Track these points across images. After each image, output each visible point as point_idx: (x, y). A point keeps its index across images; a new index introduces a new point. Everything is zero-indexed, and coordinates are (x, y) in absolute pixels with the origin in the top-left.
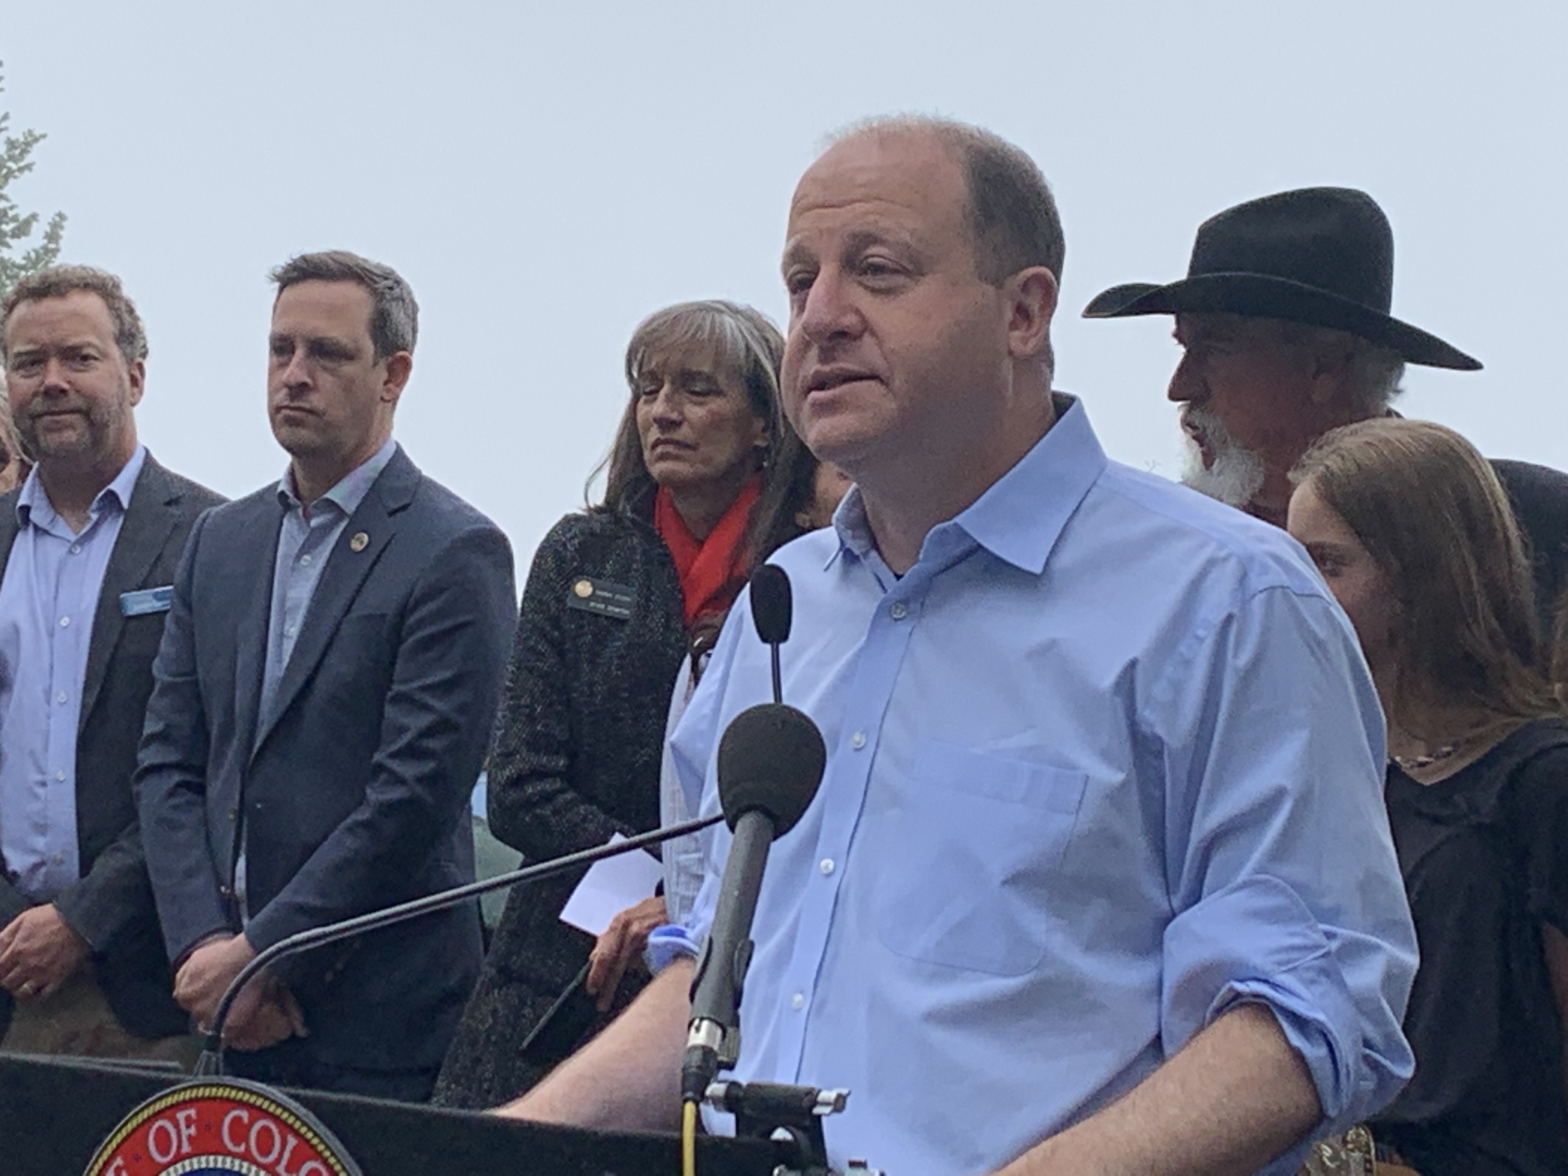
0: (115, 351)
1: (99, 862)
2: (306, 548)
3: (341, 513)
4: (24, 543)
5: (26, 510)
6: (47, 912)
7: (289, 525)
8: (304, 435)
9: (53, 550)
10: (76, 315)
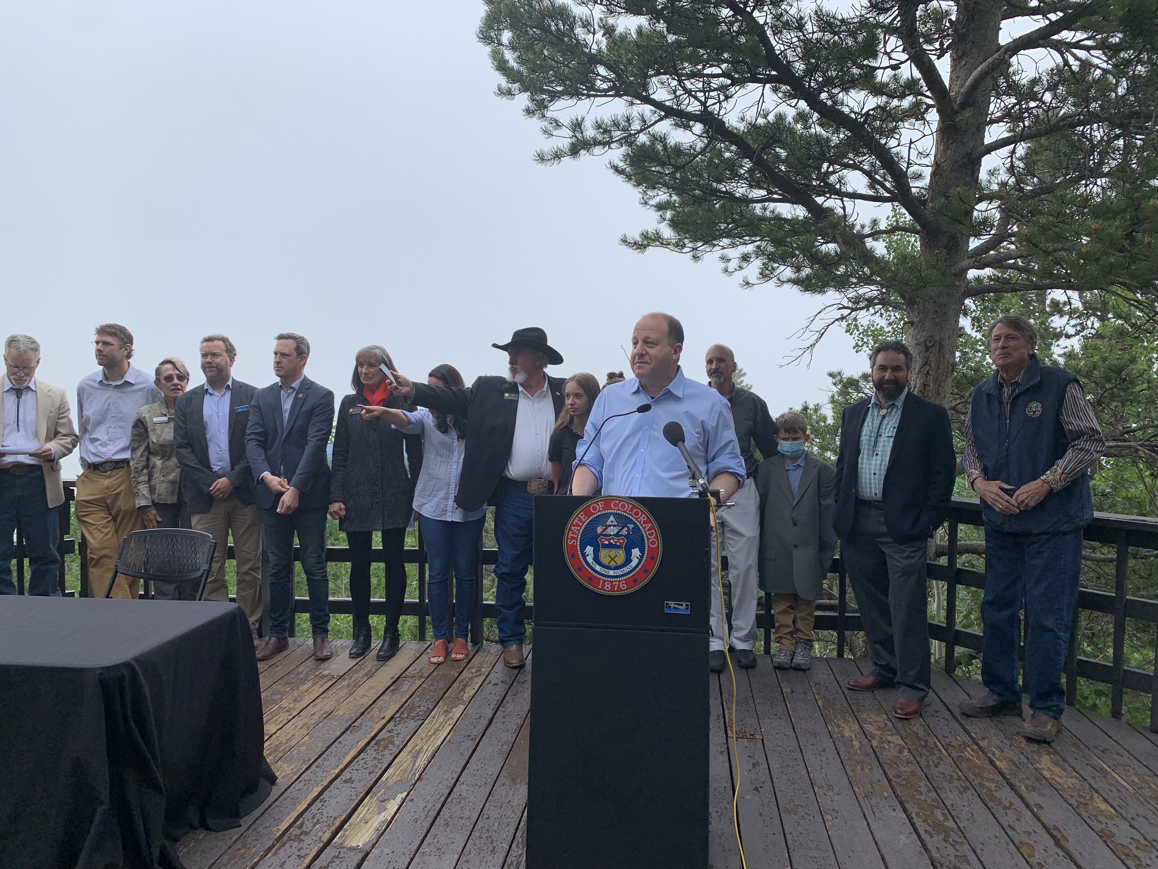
0: (225, 354)
1: (236, 468)
2: (288, 397)
3: (295, 389)
4: (207, 398)
5: (207, 390)
6: (224, 479)
7: (282, 392)
8: (280, 373)
9: (216, 399)
10: (216, 346)
